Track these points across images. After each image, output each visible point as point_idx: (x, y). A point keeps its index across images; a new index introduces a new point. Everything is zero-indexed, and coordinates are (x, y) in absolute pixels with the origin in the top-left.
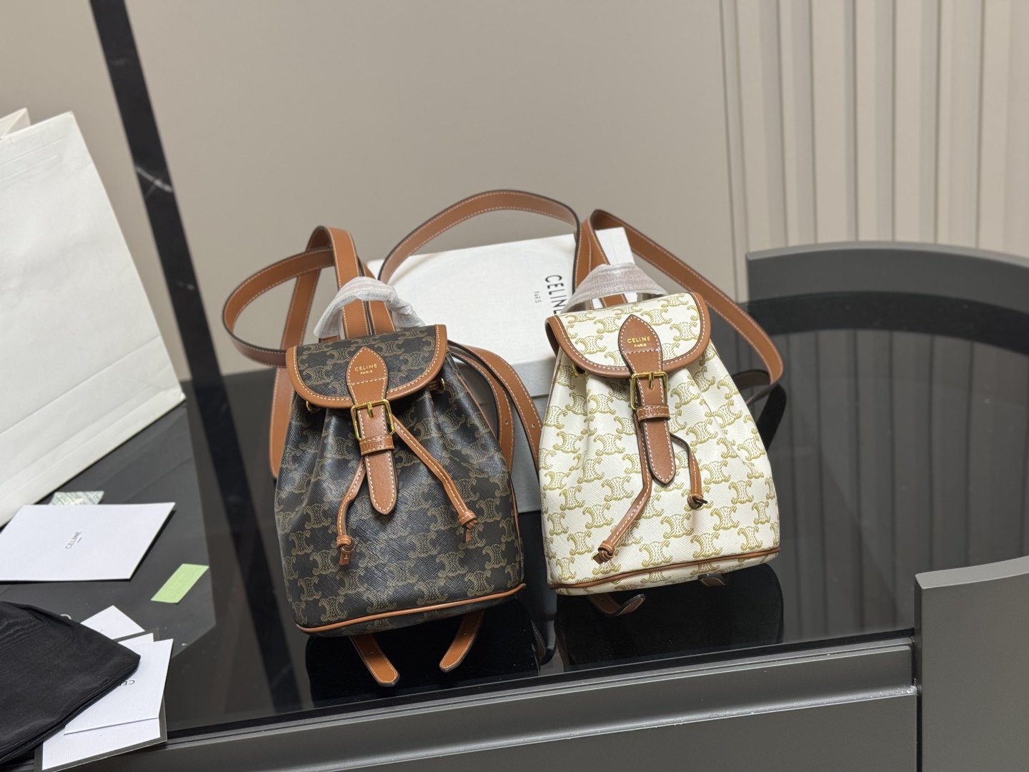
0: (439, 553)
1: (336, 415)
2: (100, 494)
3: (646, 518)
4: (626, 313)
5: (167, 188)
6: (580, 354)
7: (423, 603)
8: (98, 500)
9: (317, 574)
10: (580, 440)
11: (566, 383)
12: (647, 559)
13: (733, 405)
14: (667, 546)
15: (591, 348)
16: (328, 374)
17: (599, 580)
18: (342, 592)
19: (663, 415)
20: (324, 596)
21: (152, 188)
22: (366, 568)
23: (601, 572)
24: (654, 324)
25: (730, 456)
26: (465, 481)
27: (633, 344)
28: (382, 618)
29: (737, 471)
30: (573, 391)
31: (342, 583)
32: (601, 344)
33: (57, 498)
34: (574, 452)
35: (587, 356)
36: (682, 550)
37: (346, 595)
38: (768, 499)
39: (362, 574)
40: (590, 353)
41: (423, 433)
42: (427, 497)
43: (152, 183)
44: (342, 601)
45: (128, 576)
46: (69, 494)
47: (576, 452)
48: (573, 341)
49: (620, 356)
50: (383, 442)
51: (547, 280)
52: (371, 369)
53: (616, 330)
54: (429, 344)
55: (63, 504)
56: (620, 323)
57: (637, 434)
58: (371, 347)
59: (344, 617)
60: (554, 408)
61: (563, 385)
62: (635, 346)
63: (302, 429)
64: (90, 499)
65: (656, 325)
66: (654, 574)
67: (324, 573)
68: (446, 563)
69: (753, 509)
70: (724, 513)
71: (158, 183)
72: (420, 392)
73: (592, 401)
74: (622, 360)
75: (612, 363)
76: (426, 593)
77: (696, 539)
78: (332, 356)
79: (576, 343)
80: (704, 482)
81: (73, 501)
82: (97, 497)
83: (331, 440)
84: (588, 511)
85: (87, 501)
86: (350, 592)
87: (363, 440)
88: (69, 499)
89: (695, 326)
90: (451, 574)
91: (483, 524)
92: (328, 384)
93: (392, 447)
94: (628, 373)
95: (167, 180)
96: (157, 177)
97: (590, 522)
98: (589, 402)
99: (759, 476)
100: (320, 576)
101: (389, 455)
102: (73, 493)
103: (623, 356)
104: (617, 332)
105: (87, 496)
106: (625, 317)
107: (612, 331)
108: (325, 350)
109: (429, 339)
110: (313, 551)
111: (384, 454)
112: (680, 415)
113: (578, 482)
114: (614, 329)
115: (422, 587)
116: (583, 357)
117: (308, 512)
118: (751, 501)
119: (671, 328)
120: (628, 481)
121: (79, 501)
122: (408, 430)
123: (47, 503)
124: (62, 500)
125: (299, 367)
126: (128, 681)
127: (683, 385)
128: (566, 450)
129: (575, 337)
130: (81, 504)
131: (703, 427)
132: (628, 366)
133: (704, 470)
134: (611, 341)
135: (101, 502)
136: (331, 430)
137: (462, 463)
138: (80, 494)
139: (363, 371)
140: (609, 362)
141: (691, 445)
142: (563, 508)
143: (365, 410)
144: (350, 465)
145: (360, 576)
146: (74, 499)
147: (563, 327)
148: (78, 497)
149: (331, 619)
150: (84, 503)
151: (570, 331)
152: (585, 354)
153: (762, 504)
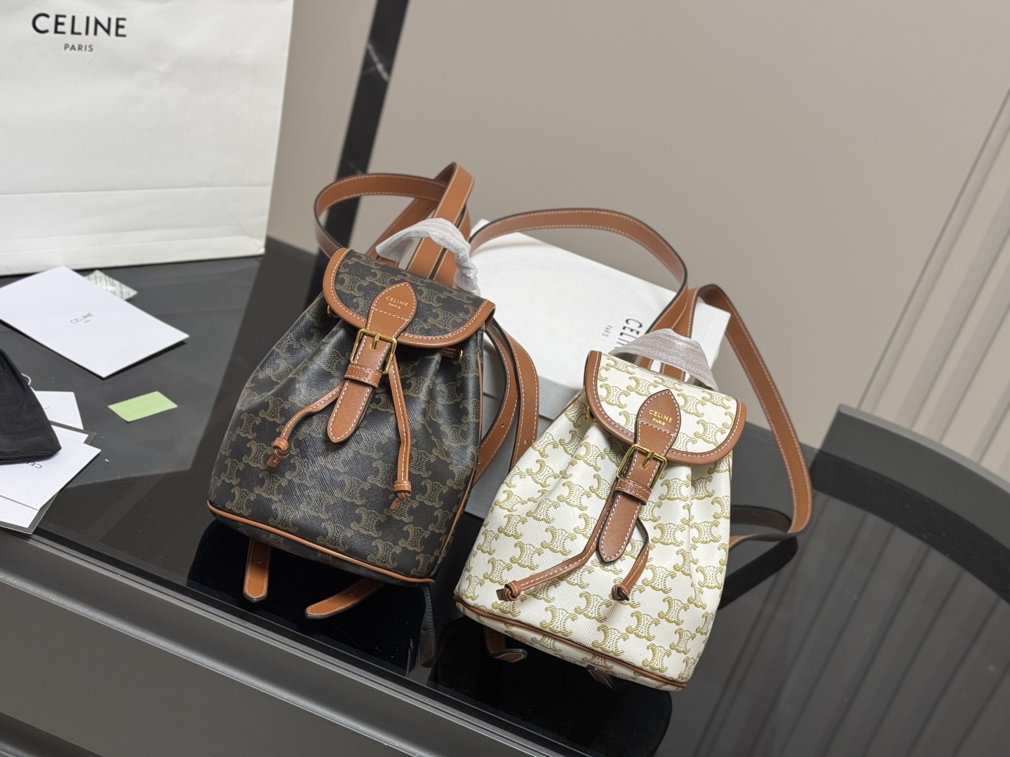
0: (362, 506)
1: (346, 330)
2: (133, 293)
3: (569, 583)
4: (666, 386)
5: (385, 76)
6: (598, 398)
7: (322, 543)
8: (127, 297)
9: (246, 462)
10: (555, 478)
11: (573, 419)
12: (548, 621)
13: (716, 526)
14: (573, 620)
15: (611, 399)
16: (360, 288)
17: (494, 615)
18: (257, 490)
19: (641, 497)
20: (240, 485)
21: (372, 69)
22: (290, 481)
23: (500, 609)
24: (684, 410)
25: (682, 571)
26: (425, 454)
27: (653, 416)
28: (279, 535)
29: (681, 589)
30: (576, 429)
31: (261, 482)
32: (623, 399)
33: (95, 276)
34: (542, 486)
35: (603, 404)
36: (585, 631)
37: (259, 495)
38: (697, 632)
39: (284, 485)
40: (608, 402)
41: (412, 389)
42: (381, 447)
43: (374, 64)
44: (252, 499)
45: (104, 375)
46: (107, 278)
47: (544, 487)
48: (599, 383)
49: (634, 421)
50: (371, 376)
51: (627, 321)
52: (401, 305)
53: (645, 395)
54: (467, 312)
55: (96, 283)
56: (653, 391)
57: (607, 501)
58: (414, 286)
59: (246, 514)
60: (548, 434)
61: (570, 419)
62: (654, 419)
63: (313, 326)
64: (121, 293)
65: (685, 411)
66: (547, 639)
67: (252, 464)
68: (364, 517)
69: (676, 633)
70: (645, 621)
71: (380, 67)
72: (433, 351)
73: (583, 447)
74: (633, 425)
75: (623, 424)
76: (330, 535)
77: (604, 629)
78: (375, 275)
79: (601, 386)
80: (643, 581)
81: (106, 285)
82: (129, 294)
83: (327, 349)
84: (520, 546)
85: (118, 292)
86: (264, 494)
87: (353, 364)
88: (104, 282)
89: (722, 434)
90: (362, 531)
91: (419, 502)
92: (355, 297)
93: (376, 385)
94: (632, 441)
95: (389, 69)
96: (382, 61)
97: (517, 557)
98: (581, 446)
99: (701, 606)
100: (247, 465)
101: (369, 390)
102: (111, 279)
103: (636, 422)
104: (646, 398)
105: (121, 288)
106: (661, 388)
107: (641, 395)
108: (373, 266)
109: (471, 308)
110: (254, 439)
111: (365, 388)
112: (659, 507)
113: (527, 515)
114: (644, 393)
115: (330, 528)
116: (599, 403)
117: (270, 402)
118: (678, 624)
119: (698, 423)
120: (572, 540)
121: (111, 288)
122: (401, 379)
123: (84, 275)
124: (98, 280)
125: (339, 268)
126: (38, 464)
127: (678, 481)
128: (537, 479)
129: (602, 381)
130: (111, 292)
131: (673, 530)
132: (636, 434)
133: (649, 570)
134: (634, 403)
135: (129, 300)
136: (334, 340)
137: (433, 437)
138: (117, 283)
139: (392, 303)
140: (621, 421)
141: (652, 540)
142: (500, 530)
143: (372, 339)
144: (331, 381)
145: (280, 485)
146: (108, 284)
147: (599, 365)
148: (113, 285)
149: (235, 510)
150: (114, 293)
151: (602, 373)
152: (602, 401)
153: (688, 633)
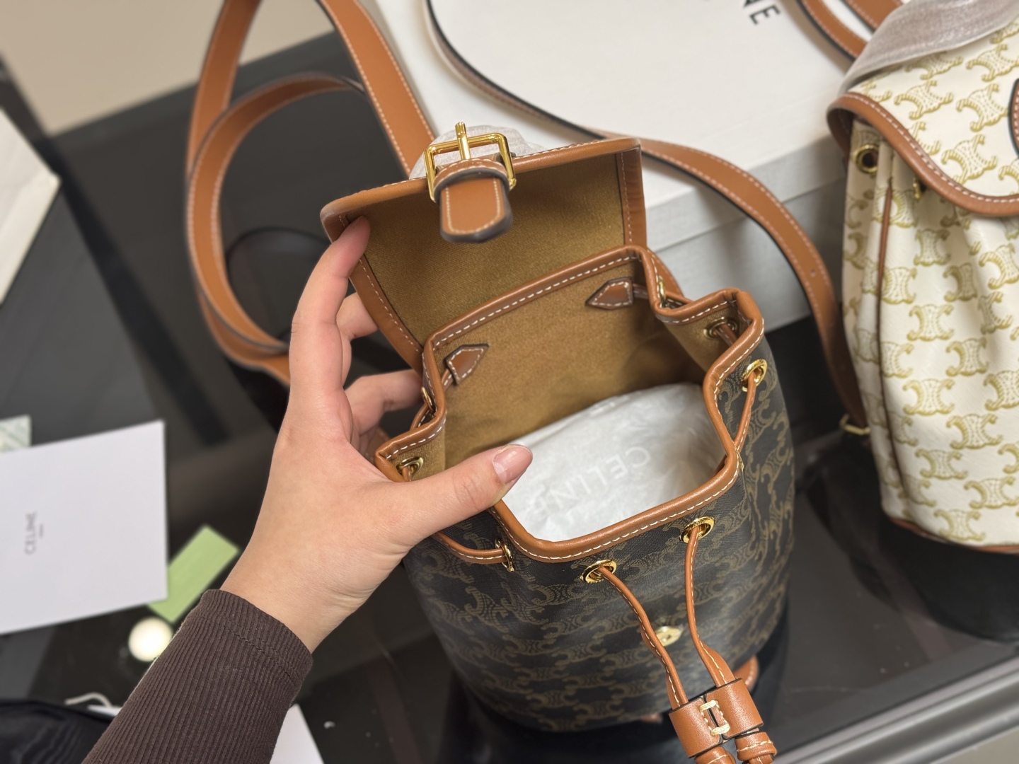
6: (957, 184)
8: (27, 437)
15: (970, 168)
32: (986, 152)
35: (970, 185)
40: (973, 177)
48: (937, 159)
53: (1000, 117)
56: (1003, 99)
75: (1016, 188)
79: (944, 162)
82: (23, 431)
104: (1005, 121)
107: (995, 122)
114: (996, 116)
116: (964, 189)
129: (936, 152)
134: (1001, 144)
135: (35, 441)
140: (1009, 187)
142: (958, 447)
147: (906, 132)
151: (925, 139)
152: (964, 181)
